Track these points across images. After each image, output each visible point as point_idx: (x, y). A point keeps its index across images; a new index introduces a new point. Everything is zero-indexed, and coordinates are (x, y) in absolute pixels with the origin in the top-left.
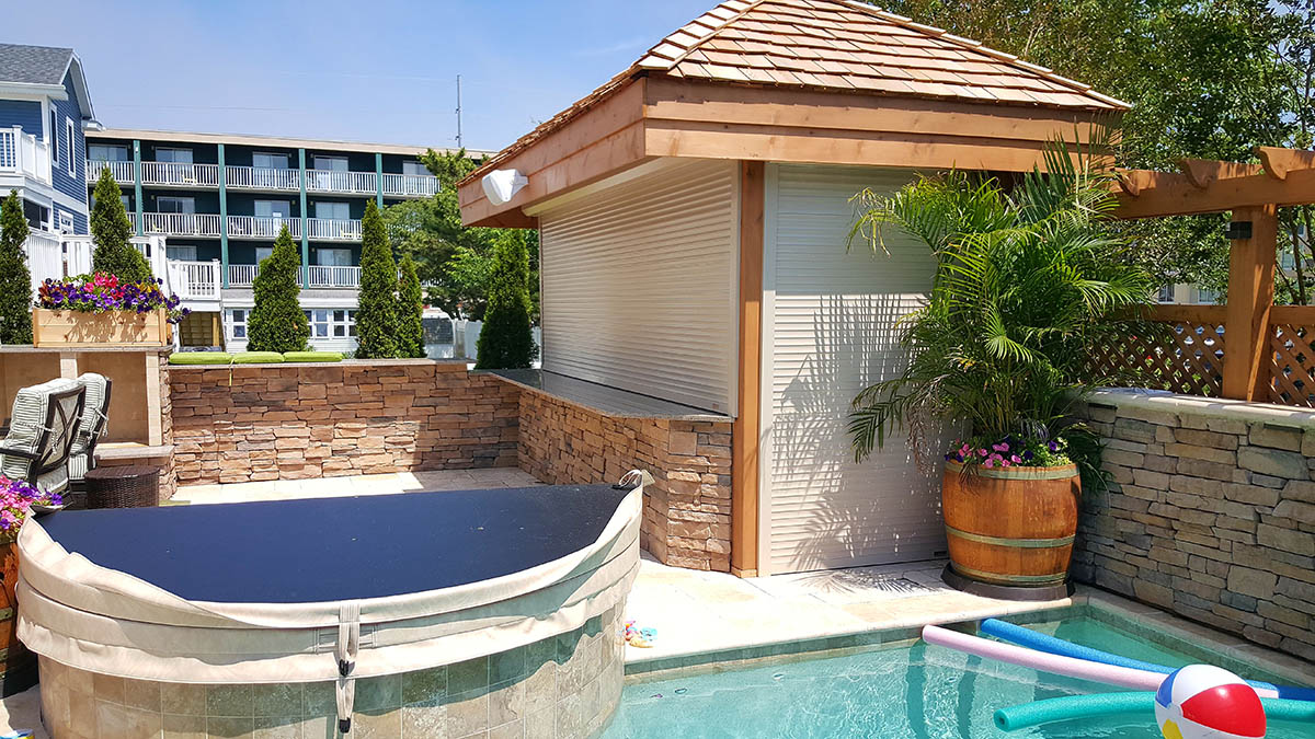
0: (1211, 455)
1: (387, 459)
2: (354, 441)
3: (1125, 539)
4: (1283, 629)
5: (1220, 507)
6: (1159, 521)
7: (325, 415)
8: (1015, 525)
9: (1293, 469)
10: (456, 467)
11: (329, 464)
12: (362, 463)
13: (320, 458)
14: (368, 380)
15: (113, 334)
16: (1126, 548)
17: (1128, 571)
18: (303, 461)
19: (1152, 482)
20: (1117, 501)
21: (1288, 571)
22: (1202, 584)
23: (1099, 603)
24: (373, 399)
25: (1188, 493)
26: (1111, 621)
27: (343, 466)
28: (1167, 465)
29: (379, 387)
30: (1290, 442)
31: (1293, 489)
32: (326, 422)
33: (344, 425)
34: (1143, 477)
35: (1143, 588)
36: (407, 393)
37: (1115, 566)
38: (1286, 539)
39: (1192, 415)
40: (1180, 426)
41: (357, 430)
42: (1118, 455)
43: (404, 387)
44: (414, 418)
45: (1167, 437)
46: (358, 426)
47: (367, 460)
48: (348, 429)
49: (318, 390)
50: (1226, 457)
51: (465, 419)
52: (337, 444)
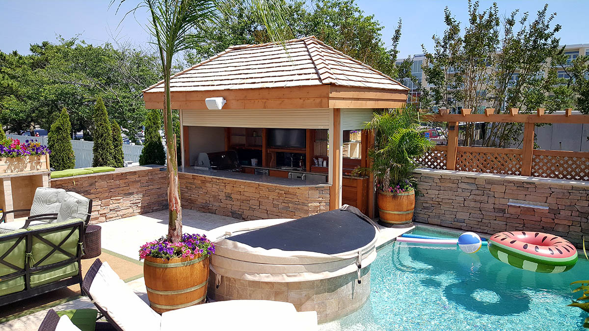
0: (451, 185)
1: (131, 210)
2: (118, 204)
3: (425, 208)
4: (472, 225)
5: (453, 198)
6: (436, 203)
7: (107, 194)
8: (405, 208)
9: (474, 188)
10: (157, 210)
11: (108, 216)
12: (121, 214)
13: (105, 213)
14: (123, 178)
15: (26, 167)
16: (426, 210)
17: (426, 216)
18: (99, 216)
19: (433, 193)
20: (422, 198)
21: (473, 211)
22: (449, 218)
23: (420, 226)
24: (125, 185)
25: (444, 195)
26: (425, 230)
27: (114, 216)
28: (438, 188)
29: (127, 181)
30: (473, 181)
31: (474, 192)
32: (107, 198)
33: (114, 198)
34: (429, 191)
35: (430, 220)
36: (138, 182)
37: (422, 216)
38: (472, 204)
39: (446, 175)
40: (442, 178)
41: (119, 200)
42: (422, 186)
43: (137, 179)
44: (141, 192)
45: (438, 181)
46: (120, 198)
47: (124, 212)
48: (116, 200)
49: (103, 183)
50: (455, 185)
51: (159, 190)
52: (111, 207)
